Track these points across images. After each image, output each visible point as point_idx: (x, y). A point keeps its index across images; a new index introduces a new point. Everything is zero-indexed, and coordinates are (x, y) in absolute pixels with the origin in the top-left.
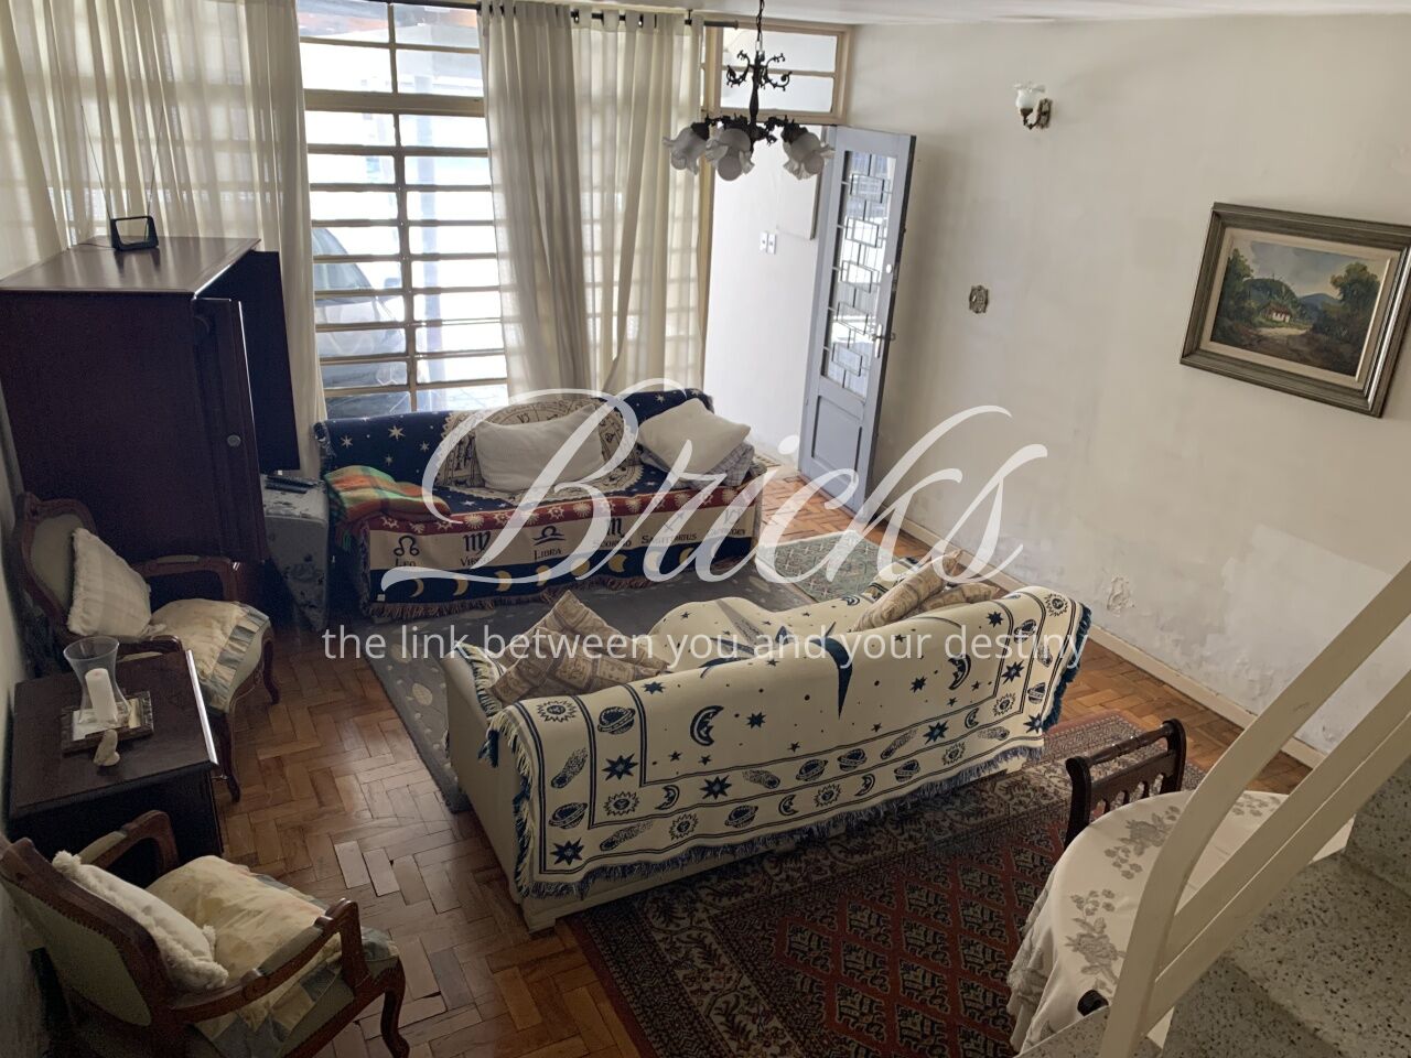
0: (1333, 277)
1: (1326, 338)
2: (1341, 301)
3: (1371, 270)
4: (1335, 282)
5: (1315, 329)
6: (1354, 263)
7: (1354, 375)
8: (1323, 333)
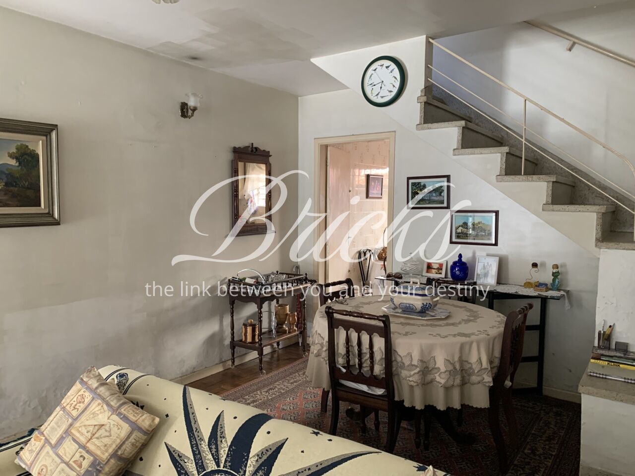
0: (9, 153)
1: (16, 189)
2: (18, 166)
3: (31, 147)
4: (11, 156)
5: (7, 184)
6: (19, 144)
7: (39, 205)
8: (13, 186)
